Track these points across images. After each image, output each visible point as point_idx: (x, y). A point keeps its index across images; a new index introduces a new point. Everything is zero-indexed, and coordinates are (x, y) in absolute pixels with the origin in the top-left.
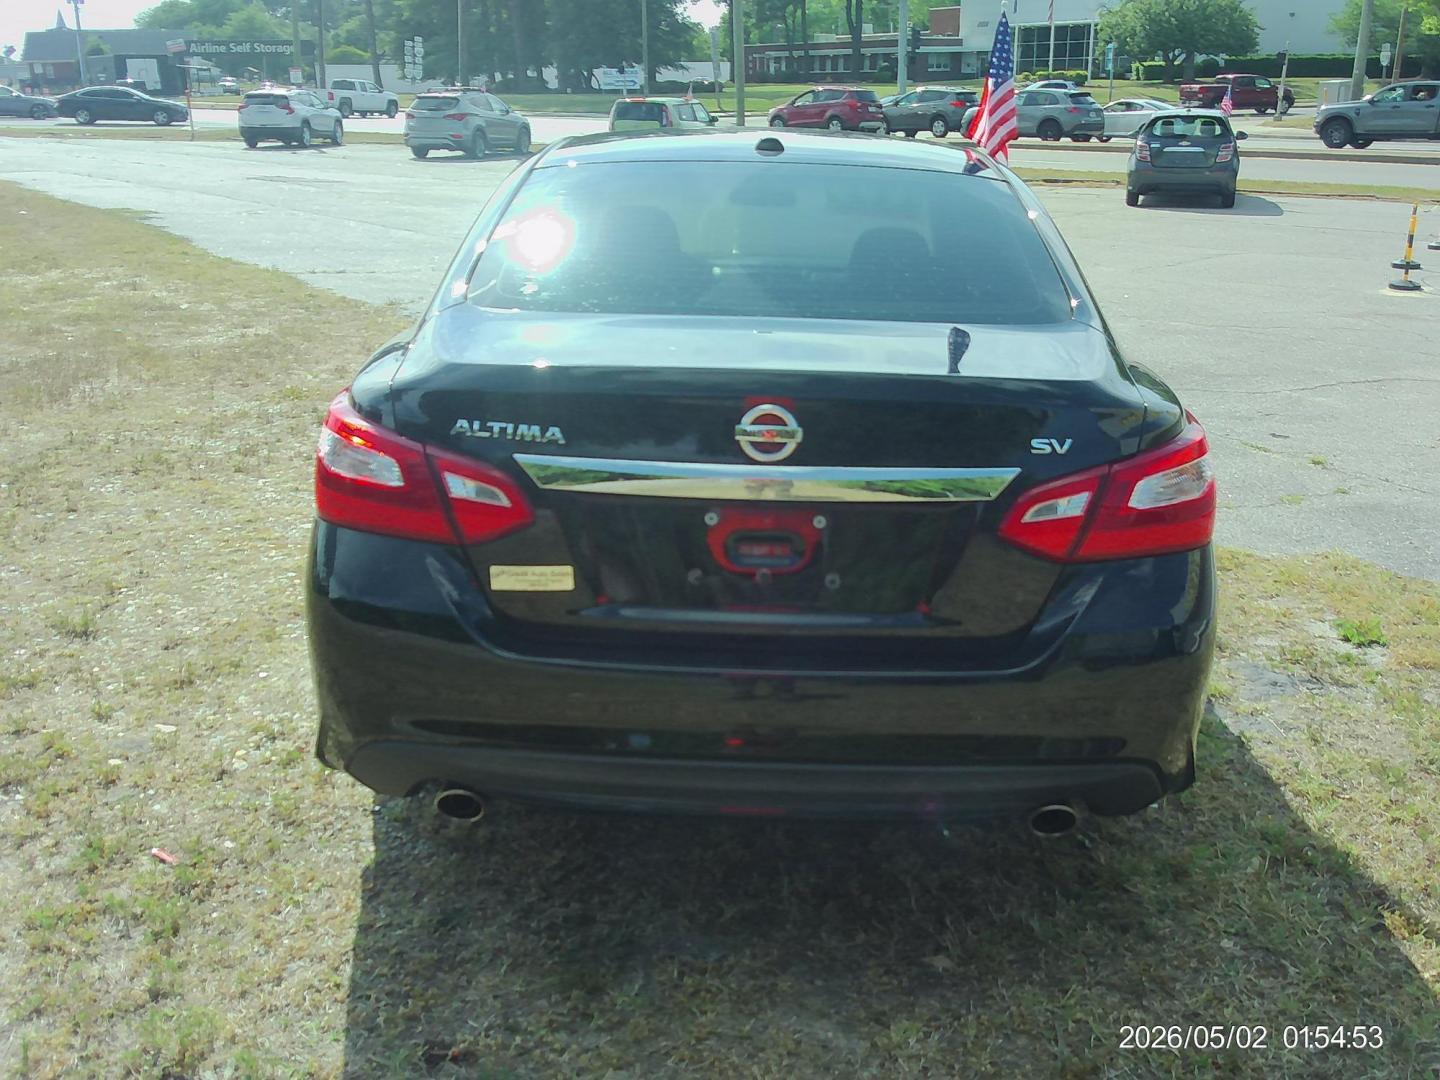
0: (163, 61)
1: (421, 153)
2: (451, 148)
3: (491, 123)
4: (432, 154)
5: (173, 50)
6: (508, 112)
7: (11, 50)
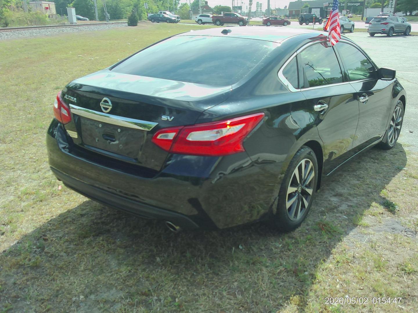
0: (321, 9)
1: (372, 35)
2: (382, 33)
3: (397, 26)
4: (376, 35)
5: (325, 6)
6: (404, 22)
7: (286, 7)
